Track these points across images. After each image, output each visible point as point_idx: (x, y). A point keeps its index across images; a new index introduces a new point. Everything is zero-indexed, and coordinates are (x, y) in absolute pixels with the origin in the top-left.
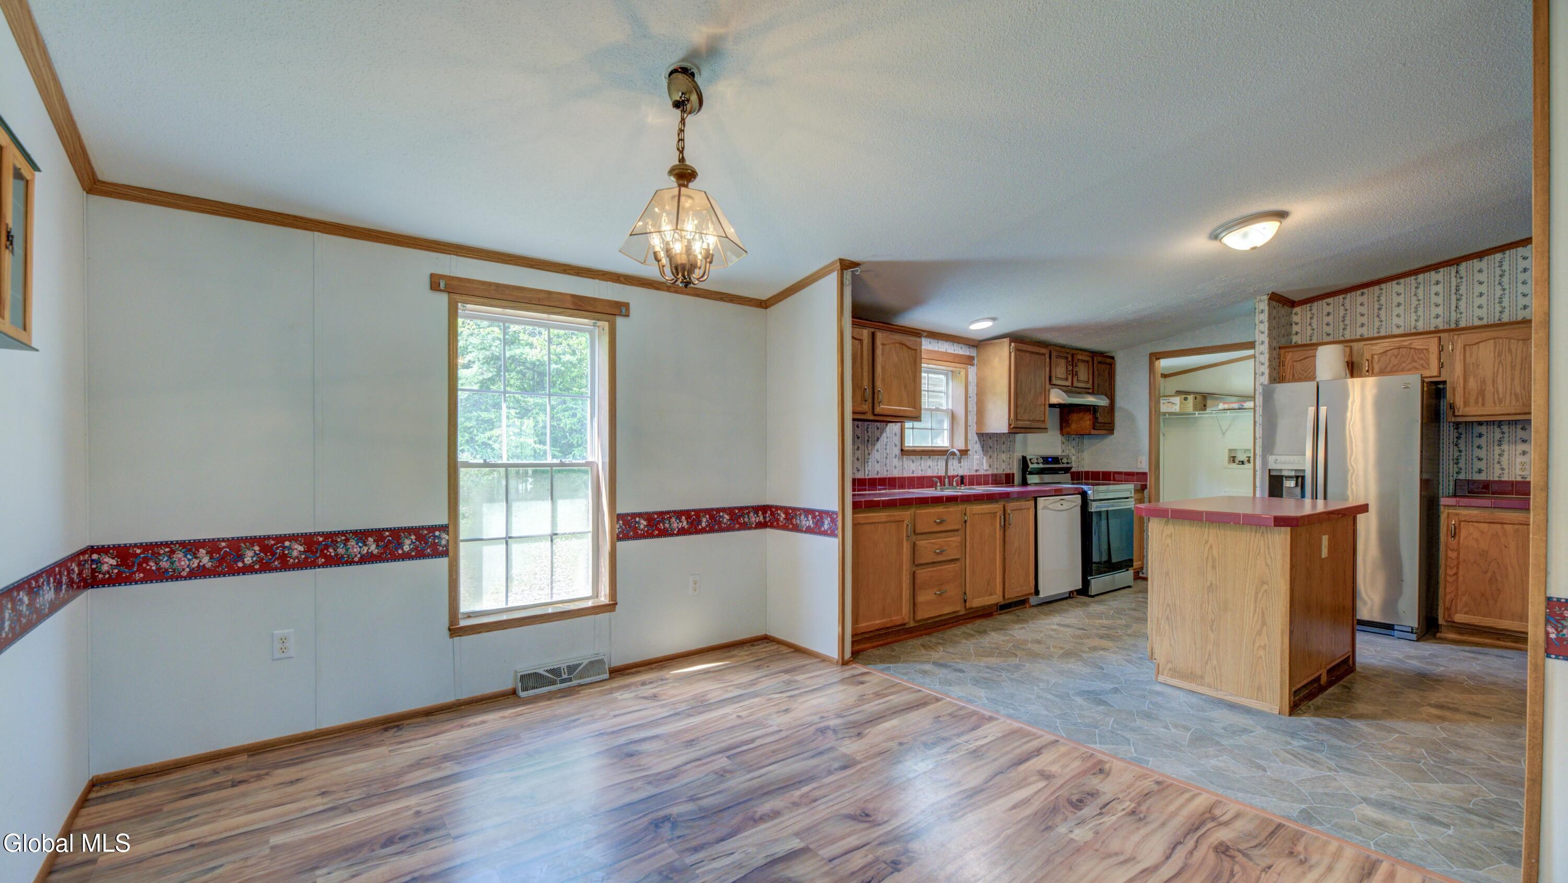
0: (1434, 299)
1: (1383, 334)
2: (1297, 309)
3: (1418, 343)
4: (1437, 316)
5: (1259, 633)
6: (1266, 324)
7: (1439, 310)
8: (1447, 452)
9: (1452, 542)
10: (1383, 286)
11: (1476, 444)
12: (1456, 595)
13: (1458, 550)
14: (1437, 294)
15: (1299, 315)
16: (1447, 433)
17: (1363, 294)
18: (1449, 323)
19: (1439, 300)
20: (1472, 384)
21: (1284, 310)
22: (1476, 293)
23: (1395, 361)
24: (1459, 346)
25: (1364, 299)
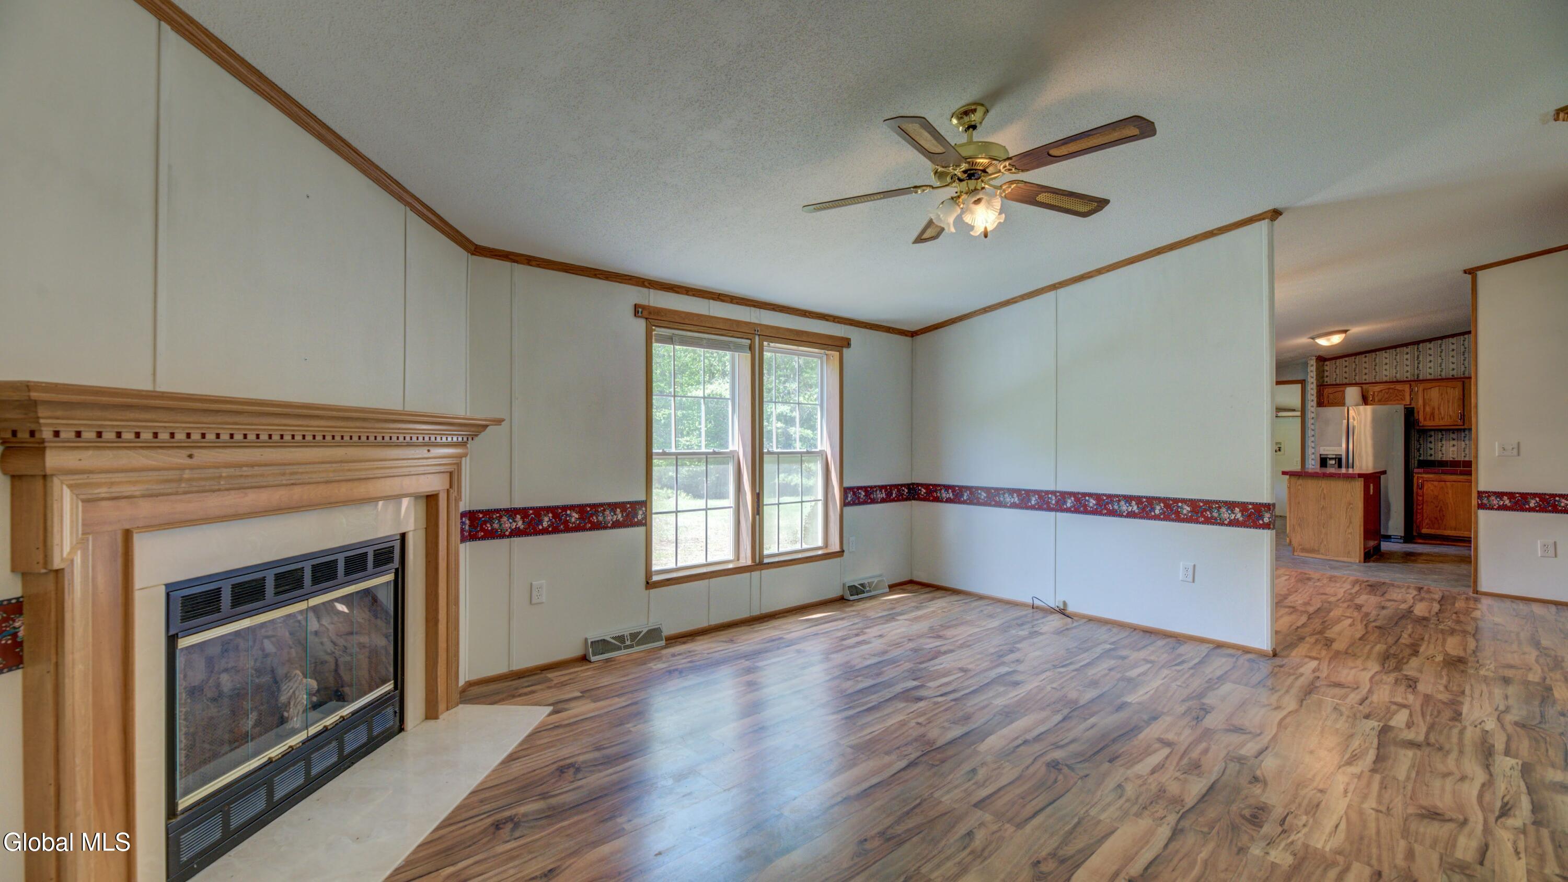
0: (1405, 362)
1: (1378, 380)
2: (1327, 363)
3: (1399, 387)
4: (1407, 372)
5: (1348, 527)
6: (1315, 373)
7: (1408, 368)
8: (1414, 444)
9: (1420, 492)
10: (1377, 353)
11: (1429, 441)
12: (1422, 520)
13: (1423, 496)
14: (1407, 359)
15: (1328, 366)
16: (1414, 435)
17: (1366, 357)
18: (1414, 375)
19: (1408, 363)
20: (1428, 409)
21: (1321, 363)
22: (1428, 360)
23: (1386, 396)
24: (1421, 389)
25: (1367, 359)
